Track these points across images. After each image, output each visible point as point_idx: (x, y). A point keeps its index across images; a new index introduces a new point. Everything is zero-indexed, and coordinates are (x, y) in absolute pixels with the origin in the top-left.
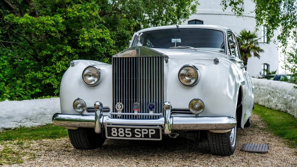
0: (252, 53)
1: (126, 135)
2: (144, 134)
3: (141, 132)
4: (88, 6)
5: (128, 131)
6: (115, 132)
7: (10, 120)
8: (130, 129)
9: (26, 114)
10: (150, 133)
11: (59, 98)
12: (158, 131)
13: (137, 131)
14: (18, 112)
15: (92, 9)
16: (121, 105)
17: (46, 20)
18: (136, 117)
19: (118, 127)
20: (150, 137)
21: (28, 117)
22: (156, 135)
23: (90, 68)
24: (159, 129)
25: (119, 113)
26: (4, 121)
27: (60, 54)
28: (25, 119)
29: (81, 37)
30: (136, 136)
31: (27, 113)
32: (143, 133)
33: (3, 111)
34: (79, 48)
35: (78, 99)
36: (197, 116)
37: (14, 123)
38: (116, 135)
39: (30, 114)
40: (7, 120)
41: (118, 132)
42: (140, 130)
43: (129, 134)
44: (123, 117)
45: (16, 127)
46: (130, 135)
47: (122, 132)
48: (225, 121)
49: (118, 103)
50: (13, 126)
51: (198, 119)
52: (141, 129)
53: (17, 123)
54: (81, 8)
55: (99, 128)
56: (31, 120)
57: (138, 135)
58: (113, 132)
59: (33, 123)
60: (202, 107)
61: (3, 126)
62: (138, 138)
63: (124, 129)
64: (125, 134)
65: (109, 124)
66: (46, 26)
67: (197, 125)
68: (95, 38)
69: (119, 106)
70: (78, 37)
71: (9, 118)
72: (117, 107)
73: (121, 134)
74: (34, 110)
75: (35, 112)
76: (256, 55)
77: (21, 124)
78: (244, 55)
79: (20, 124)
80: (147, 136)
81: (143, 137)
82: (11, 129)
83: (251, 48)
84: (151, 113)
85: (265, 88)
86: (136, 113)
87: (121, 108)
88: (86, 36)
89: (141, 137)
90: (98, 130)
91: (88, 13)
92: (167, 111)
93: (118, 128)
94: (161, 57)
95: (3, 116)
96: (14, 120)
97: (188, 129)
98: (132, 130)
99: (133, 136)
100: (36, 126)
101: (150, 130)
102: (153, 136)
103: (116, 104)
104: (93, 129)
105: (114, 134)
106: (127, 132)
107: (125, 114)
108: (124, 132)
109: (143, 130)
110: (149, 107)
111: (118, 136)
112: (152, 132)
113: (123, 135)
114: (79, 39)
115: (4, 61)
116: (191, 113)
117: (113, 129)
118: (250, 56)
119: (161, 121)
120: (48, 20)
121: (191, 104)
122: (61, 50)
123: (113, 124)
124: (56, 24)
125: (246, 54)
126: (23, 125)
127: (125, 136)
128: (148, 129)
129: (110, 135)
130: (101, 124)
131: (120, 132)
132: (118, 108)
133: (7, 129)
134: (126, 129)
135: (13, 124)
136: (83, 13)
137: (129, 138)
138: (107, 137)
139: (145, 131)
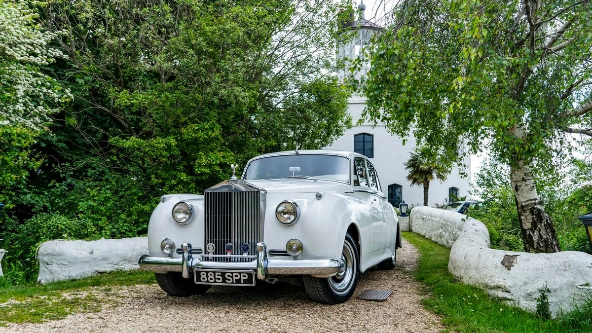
0: (434, 175)
1: (217, 280)
2: (236, 280)
3: (232, 277)
4: (207, 126)
5: (218, 275)
6: (205, 276)
7: (106, 262)
8: (220, 274)
9: (125, 255)
10: (243, 278)
11: (147, 237)
12: (250, 275)
13: (229, 276)
14: (115, 253)
15: (212, 129)
16: (213, 246)
17: (156, 143)
18: (229, 260)
19: (207, 270)
20: (242, 282)
21: (127, 258)
22: (249, 280)
23: (181, 204)
24: (252, 273)
25: (212, 255)
26: (98, 263)
27: (174, 182)
28: (123, 260)
29: (197, 163)
30: (227, 281)
31: (125, 253)
32: (235, 278)
33: (98, 252)
34: (196, 175)
35: (166, 239)
36: (295, 258)
37: (110, 265)
38: (206, 280)
39: (129, 255)
40: (101, 262)
41: (207, 276)
42: (231, 275)
43: (219, 279)
44: (215, 260)
45: (112, 270)
46: (221, 281)
47: (212, 277)
48: (326, 263)
49: (209, 244)
50: (108, 268)
51: (297, 261)
52: (232, 273)
53: (113, 266)
54: (198, 129)
55: (187, 272)
56: (130, 262)
57: (229, 280)
58: (202, 276)
59: (132, 266)
60: (300, 248)
61: (97, 269)
62: (229, 283)
64: (215, 279)
66: (157, 150)
67: (300, 269)
68: (214, 163)
69: (211, 246)
70: (195, 162)
71: (104, 259)
72: (209, 248)
73: (211, 279)
74: (134, 250)
75: (135, 253)
76: (440, 176)
77: (118, 266)
78: (424, 177)
79: (116, 266)
80: (238, 281)
81: (234, 282)
82: (106, 272)
83: (434, 168)
84: (245, 255)
85: (437, 219)
86: (229, 255)
87: (213, 250)
88: (204, 161)
89: (233, 283)
90: (185, 275)
91: (207, 134)
92: (260, 253)
93: (207, 272)
94: (257, 192)
95: (97, 258)
96: (110, 262)
97: (289, 273)
98: (223, 274)
99: (224, 281)
100: (135, 269)
101: (242, 275)
102: (245, 282)
103: (208, 243)
104: (180, 274)
105: (204, 279)
106: (217, 277)
107: (217, 256)
108: (214, 276)
109: (234, 274)
110: (243, 249)
111: (208, 281)
112: (244, 276)
113: (213, 280)
114: (195, 165)
115: (107, 191)
116: (288, 255)
117: (202, 273)
118: (432, 178)
119: (253, 264)
120: (159, 143)
121: (289, 246)
122: (175, 177)
123: (202, 268)
124: (169, 148)
125: (427, 176)
126: (120, 267)
127: (215, 282)
128: (240, 273)
129: (199, 279)
130: (189, 268)
131: (210, 277)
132: (209, 250)
133: (102, 273)
134: (217, 274)
135: (109, 267)
136: (201, 134)
137: (219, 283)
138: (196, 283)
139: (236, 276)
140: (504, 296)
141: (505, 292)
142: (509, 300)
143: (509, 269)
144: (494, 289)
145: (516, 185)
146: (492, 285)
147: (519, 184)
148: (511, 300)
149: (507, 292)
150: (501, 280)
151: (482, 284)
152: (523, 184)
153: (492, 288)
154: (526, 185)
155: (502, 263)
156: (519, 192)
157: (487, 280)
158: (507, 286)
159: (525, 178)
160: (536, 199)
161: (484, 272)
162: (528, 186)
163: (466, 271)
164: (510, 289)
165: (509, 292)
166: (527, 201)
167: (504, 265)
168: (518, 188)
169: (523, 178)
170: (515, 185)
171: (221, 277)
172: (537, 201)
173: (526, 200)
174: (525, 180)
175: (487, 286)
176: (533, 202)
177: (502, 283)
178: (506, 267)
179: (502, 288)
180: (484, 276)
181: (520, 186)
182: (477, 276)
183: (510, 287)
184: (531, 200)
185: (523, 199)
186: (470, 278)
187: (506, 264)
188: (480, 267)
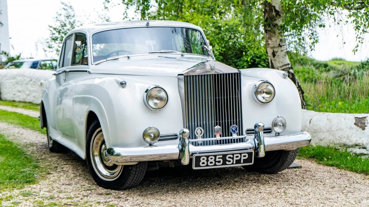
1: (217, 164)
2: (236, 160)
3: (233, 158)
5: (219, 158)
6: (205, 161)
8: (221, 156)
10: (243, 158)
12: (250, 154)
13: (229, 157)
16: (201, 130)
19: (208, 155)
20: (242, 162)
22: (249, 159)
23: (158, 89)
24: (252, 152)
25: (200, 140)
30: (227, 163)
32: (235, 159)
35: (151, 128)
36: (278, 135)
41: (207, 161)
42: (232, 156)
43: (219, 162)
44: (204, 144)
46: (221, 163)
47: (213, 161)
49: (197, 128)
51: (278, 138)
52: (233, 154)
57: (229, 161)
58: (202, 161)
62: (229, 165)
63: (215, 156)
64: (216, 161)
65: (196, 153)
72: (197, 132)
73: (211, 163)
80: (238, 162)
81: (234, 163)
84: (235, 136)
86: (218, 138)
87: (201, 134)
89: (233, 164)
90: (185, 162)
92: (260, 133)
93: (208, 157)
98: (224, 156)
99: (224, 163)
101: (243, 155)
102: (245, 161)
105: (203, 163)
106: (217, 160)
108: (215, 160)
109: (235, 155)
110: (232, 130)
111: (207, 165)
112: (245, 156)
113: (213, 164)
117: (201, 159)
121: (274, 123)
123: (199, 153)
127: (215, 165)
128: (241, 154)
129: (197, 165)
131: (210, 160)
132: (198, 134)
134: (218, 157)
137: (219, 166)
138: (194, 168)
139: (237, 157)
140: (362, 153)
141: (362, 149)
142: (365, 154)
143: (364, 129)
144: (352, 147)
145: (274, 51)
146: (350, 144)
147: (275, 50)
148: (367, 155)
149: (363, 148)
150: (358, 139)
151: (339, 144)
152: (279, 49)
153: (349, 147)
154: (282, 51)
155: (355, 124)
156: (276, 58)
157: (344, 141)
158: (364, 143)
159: (281, 44)
160: (289, 64)
161: (339, 134)
162: (283, 52)
163: (314, 135)
164: (367, 145)
165: (366, 148)
166: (283, 66)
167: (358, 126)
168: (275, 53)
169: (279, 45)
170: (272, 51)
171: (221, 160)
172: (290, 66)
173: (281, 65)
174: (281, 46)
175: (345, 145)
176: (288, 66)
177: (359, 142)
178: (360, 127)
179: (360, 146)
180: (339, 137)
181: (277, 52)
182: (331, 138)
183: (367, 144)
184: (286, 65)
185: (279, 64)
186: (321, 140)
187: (359, 125)
188: (333, 129)
